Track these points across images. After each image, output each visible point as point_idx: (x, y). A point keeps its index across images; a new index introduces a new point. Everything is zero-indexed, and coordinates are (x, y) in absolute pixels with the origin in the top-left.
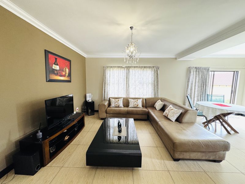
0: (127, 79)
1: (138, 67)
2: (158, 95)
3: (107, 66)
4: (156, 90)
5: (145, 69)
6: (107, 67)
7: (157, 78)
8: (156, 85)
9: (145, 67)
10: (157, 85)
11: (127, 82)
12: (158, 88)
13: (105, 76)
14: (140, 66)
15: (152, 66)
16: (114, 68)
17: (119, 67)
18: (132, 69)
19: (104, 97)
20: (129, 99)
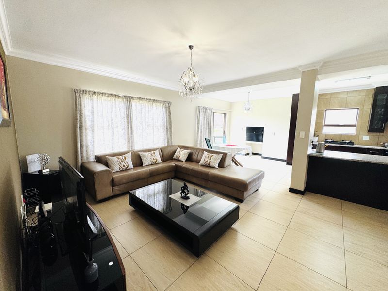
0: (128, 119)
1: (144, 99)
2: (172, 142)
3: (85, 89)
4: (169, 135)
5: (154, 104)
6: (85, 92)
7: (170, 118)
8: (168, 127)
9: (154, 100)
10: (170, 128)
11: (128, 123)
12: (171, 132)
13: (81, 109)
14: (148, 98)
15: (163, 100)
16: (100, 96)
17: (112, 95)
18: (135, 101)
19: (82, 157)
20: (140, 153)
